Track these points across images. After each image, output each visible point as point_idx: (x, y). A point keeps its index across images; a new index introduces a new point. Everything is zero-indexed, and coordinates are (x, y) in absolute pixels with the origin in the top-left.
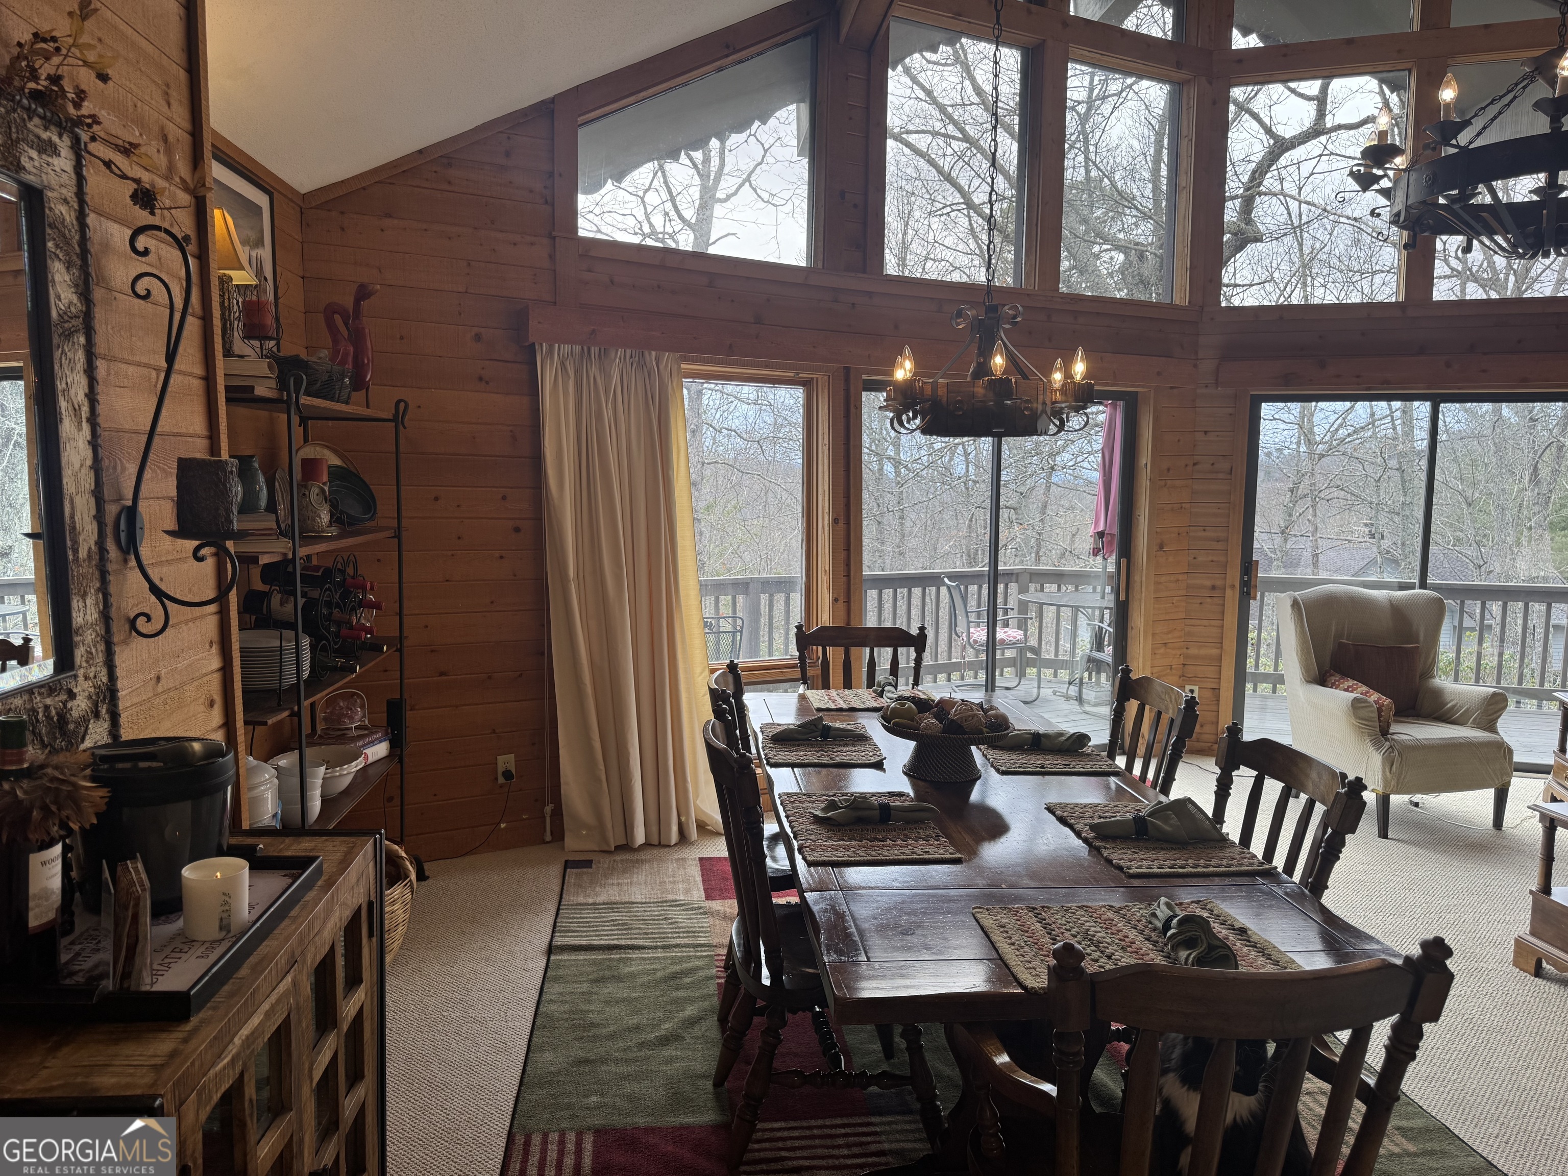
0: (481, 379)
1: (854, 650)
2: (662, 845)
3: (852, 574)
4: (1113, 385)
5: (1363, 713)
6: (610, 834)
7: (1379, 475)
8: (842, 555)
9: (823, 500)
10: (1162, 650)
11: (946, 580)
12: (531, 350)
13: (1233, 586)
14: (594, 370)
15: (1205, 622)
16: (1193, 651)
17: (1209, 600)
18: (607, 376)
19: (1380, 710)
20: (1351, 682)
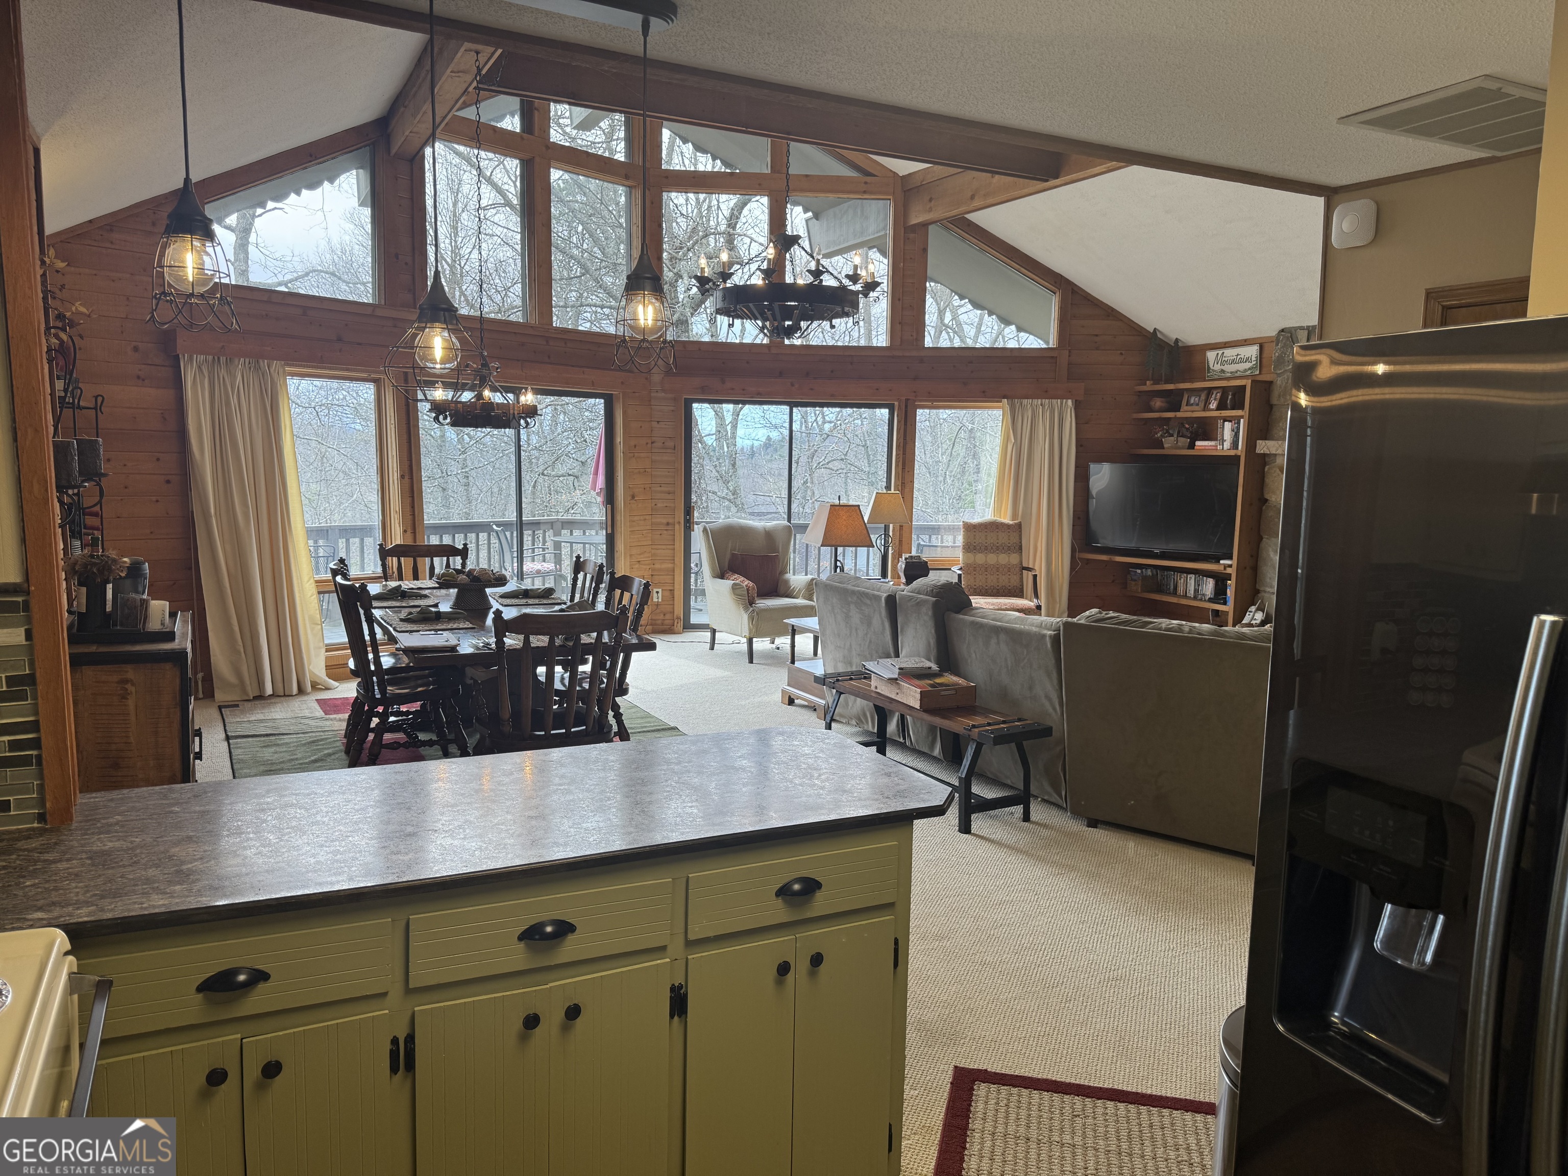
0: (138, 377)
1: (419, 560)
2: (287, 695)
3: (416, 513)
4: (593, 389)
5: (738, 592)
6: (249, 689)
7: (846, 450)
8: (409, 500)
9: (393, 462)
10: (637, 566)
11: (494, 527)
12: (177, 358)
13: (679, 523)
14: (223, 372)
15: (664, 547)
16: (657, 566)
17: (665, 532)
18: (234, 378)
19: (748, 590)
20: (736, 576)
